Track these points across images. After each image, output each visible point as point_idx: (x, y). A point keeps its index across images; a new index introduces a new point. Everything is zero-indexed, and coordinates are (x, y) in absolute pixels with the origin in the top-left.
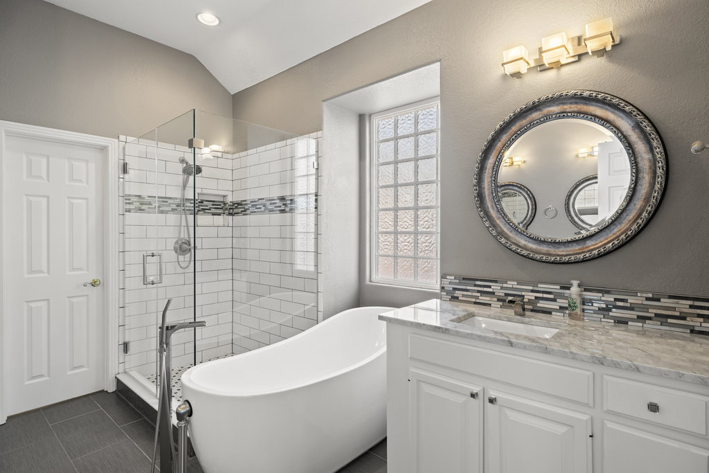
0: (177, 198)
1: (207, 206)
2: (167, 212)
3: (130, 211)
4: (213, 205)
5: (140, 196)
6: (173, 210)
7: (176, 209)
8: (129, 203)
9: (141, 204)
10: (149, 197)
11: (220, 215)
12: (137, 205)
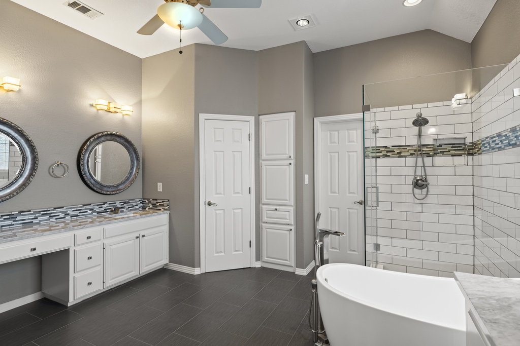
0: (414, 145)
1: (446, 149)
2: (405, 156)
3: (379, 158)
4: (452, 147)
5: (386, 147)
6: (412, 154)
7: (414, 154)
8: (379, 152)
9: (387, 152)
10: (392, 146)
11: (461, 156)
12: (385, 153)
